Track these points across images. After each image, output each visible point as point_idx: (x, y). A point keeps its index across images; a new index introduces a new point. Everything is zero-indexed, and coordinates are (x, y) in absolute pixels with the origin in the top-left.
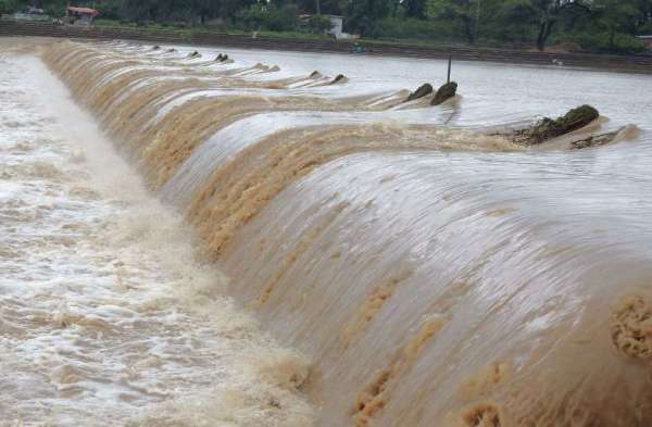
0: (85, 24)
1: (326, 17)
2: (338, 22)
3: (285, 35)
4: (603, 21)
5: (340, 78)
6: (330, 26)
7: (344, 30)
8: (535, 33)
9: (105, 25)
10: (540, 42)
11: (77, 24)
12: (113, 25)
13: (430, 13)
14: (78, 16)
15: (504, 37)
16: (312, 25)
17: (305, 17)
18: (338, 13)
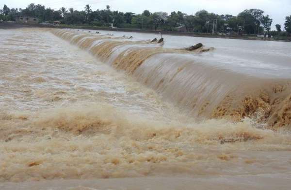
0: (58, 25)
1: (110, 23)
2: (112, 24)
3: (101, 27)
4: (169, 24)
5: (131, 37)
6: (110, 25)
7: (114, 26)
8: (154, 26)
9: (62, 25)
10: (156, 28)
11: (56, 25)
12: (64, 25)
13: (132, 22)
14: (56, 23)
15: (148, 27)
16: (107, 25)
17: (105, 23)
18: (112, 22)
